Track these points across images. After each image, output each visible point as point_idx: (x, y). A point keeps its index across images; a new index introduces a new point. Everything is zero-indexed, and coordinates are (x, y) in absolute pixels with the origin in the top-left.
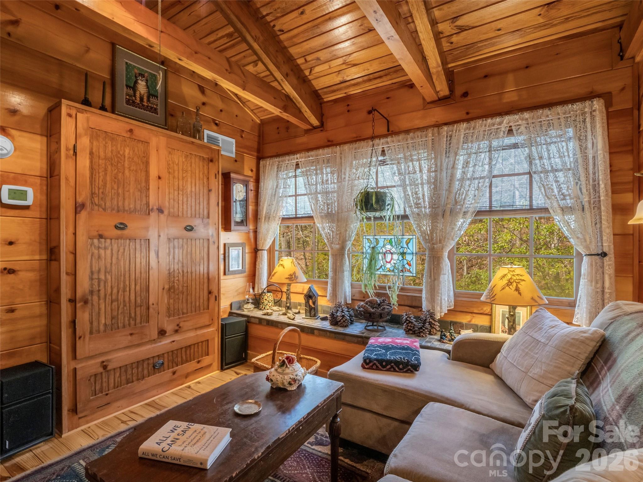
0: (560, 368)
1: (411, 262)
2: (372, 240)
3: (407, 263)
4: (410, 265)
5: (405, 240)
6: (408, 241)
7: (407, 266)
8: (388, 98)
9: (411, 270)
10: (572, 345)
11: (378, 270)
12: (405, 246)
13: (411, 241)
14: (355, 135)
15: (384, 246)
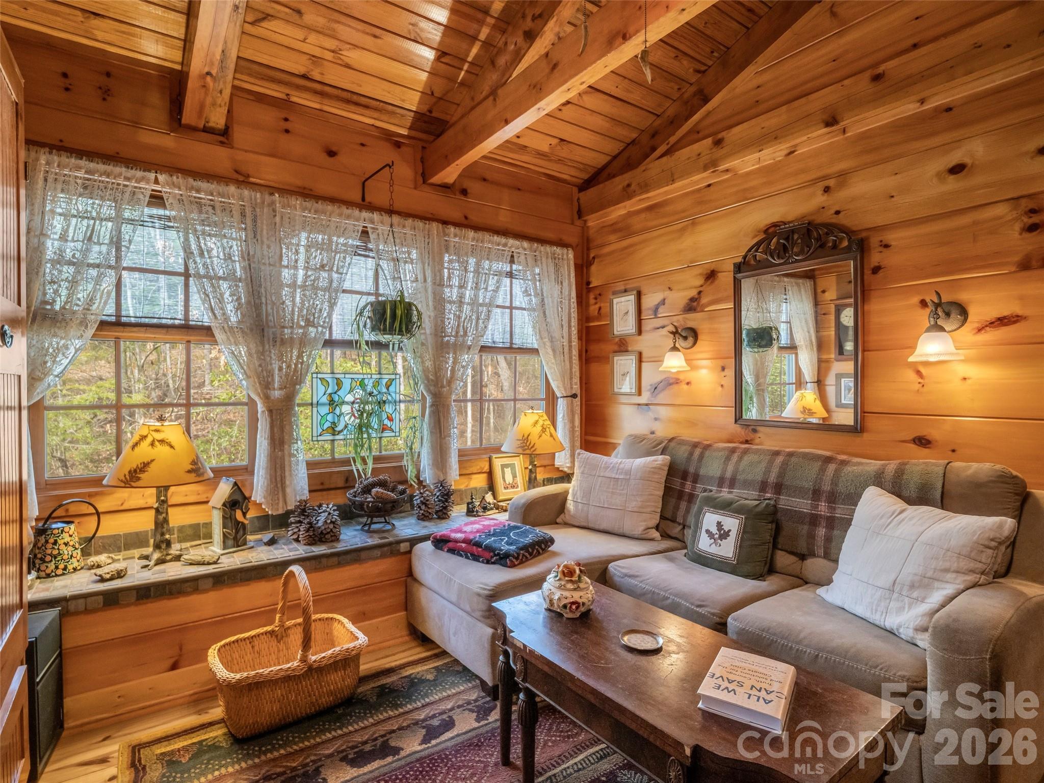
0: (652, 495)
1: (394, 416)
2: (329, 380)
3: (388, 418)
4: (391, 420)
5: (384, 382)
6: (389, 383)
7: (386, 422)
8: (363, 145)
9: (393, 427)
10: (654, 473)
11: (340, 432)
12: (384, 390)
13: (394, 383)
14: (299, 183)
15: (351, 390)
